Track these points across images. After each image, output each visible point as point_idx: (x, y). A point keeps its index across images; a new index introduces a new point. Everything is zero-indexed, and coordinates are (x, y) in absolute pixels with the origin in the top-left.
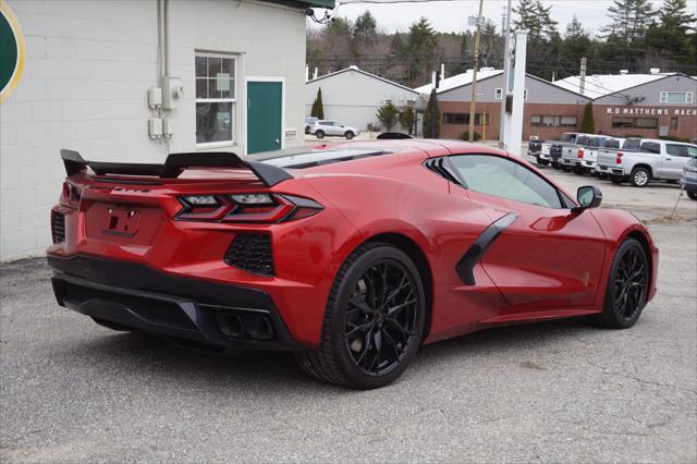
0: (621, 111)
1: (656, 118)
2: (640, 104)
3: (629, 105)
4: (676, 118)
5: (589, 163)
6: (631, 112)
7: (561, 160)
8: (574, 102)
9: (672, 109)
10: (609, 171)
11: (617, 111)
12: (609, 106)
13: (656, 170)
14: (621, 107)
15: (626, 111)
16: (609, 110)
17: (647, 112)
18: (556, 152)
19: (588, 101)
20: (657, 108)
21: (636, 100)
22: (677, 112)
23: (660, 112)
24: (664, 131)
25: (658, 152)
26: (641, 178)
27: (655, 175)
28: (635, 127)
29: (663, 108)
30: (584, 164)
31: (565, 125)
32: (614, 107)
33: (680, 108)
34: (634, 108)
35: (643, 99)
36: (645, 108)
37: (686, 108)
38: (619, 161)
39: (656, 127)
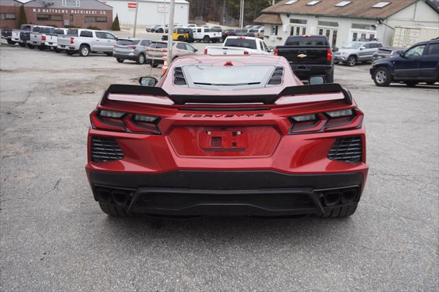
0: (42, 11)
1: (61, 15)
2: (51, 7)
3: (46, 7)
4: (72, 15)
5: (50, 43)
6: (47, 11)
7: (30, 42)
8: (13, 5)
9: (69, 10)
10: (67, 48)
11: (39, 10)
12: (34, 8)
13: (92, 47)
14: (41, 9)
15: (44, 11)
16: (34, 10)
17: (56, 11)
18: (25, 37)
19: (20, 5)
20: (61, 9)
21: (49, 4)
22: (72, 11)
23: (63, 11)
24: (67, 23)
25: (92, 37)
26: (85, 52)
27: (92, 49)
28: (50, 20)
29: (65, 9)
30: (47, 44)
31: (9, 19)
32: (37, 9)
33: (74, 10)
34: (49, 9)
35: (53, 4)
36: (55, 9)
37: (77, 10)
38: (72, 42)
39: (62, 21)
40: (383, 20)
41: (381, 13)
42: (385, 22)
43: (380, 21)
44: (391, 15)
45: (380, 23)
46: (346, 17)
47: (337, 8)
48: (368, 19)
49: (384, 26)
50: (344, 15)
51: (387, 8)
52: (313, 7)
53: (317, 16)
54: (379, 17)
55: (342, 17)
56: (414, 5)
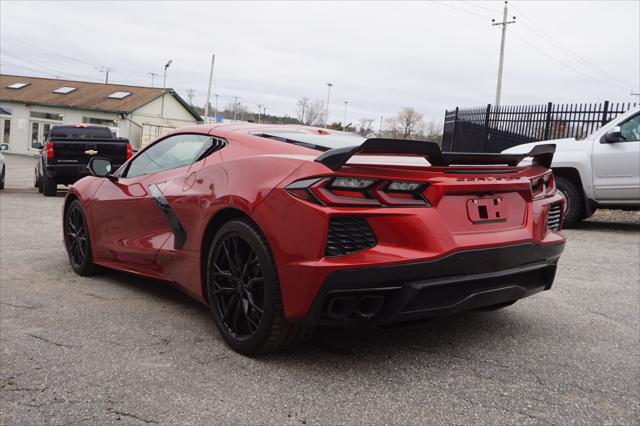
40: (127, 114)
41: (123, 105)
42: (129, 117)
43: (123, 115)
44: (136, 109)
45: (123, 118)
46: (75, 108)
47: (57, 96)
48: (106, 112)
49: (128, 122)
50: (71, 105)
51: (128, 99)
52: (19, 91)
53: (28, 104)
54: (122, 109)
55: (67, 108)
56: (161, 98)
